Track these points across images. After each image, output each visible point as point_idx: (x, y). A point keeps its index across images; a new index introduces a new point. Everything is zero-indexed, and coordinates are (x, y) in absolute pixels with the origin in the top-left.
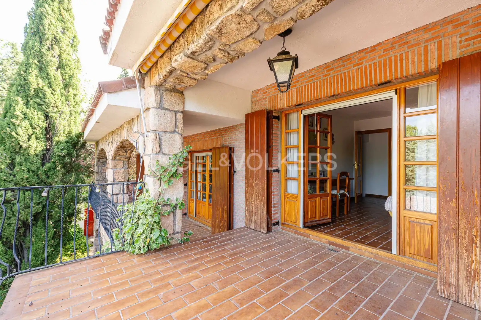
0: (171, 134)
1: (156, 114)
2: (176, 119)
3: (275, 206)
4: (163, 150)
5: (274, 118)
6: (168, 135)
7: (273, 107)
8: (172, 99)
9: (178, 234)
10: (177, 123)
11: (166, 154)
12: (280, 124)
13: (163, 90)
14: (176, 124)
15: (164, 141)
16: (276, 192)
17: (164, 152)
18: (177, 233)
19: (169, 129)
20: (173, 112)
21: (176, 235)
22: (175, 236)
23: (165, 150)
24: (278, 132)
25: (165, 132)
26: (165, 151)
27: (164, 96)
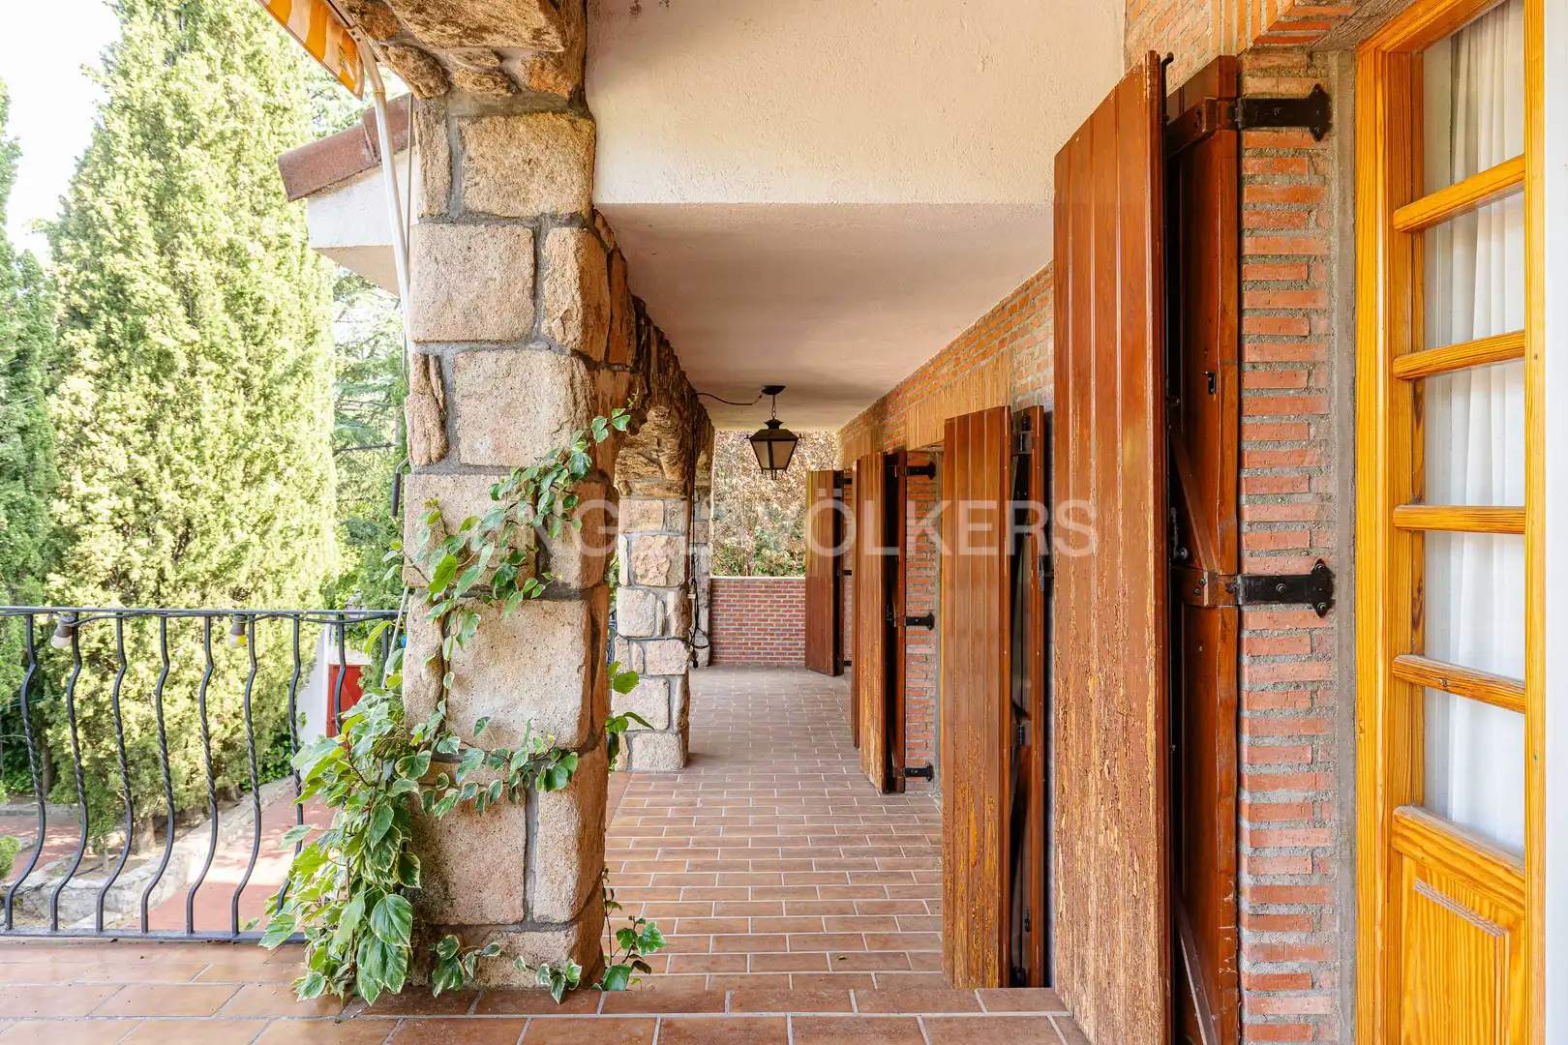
0: (508, 355)
1: (423, 252)
2: (536, 266)
3: (1273, 910)
4: (463, 446)
5: (1250, 124)
6: (488, 359)
7: (1242, 29)
8: (515, 152)
9: (548, 935)
10: (546, 284)
11: (478, 469)
12: (1332, 170)
13: (462, 117)
14: (535, 293)
15: (470, 396)
16: (1287, 783)
17: (467, 458)
18: (545, 925)
19: (492, 326)
20: (519, 230)
21: (537, 935)
22: (531, 942)
23: (475, 445)
24: (1322, 237)
25: (475, 345)
26: (473, 450)
27: (472, 149)
